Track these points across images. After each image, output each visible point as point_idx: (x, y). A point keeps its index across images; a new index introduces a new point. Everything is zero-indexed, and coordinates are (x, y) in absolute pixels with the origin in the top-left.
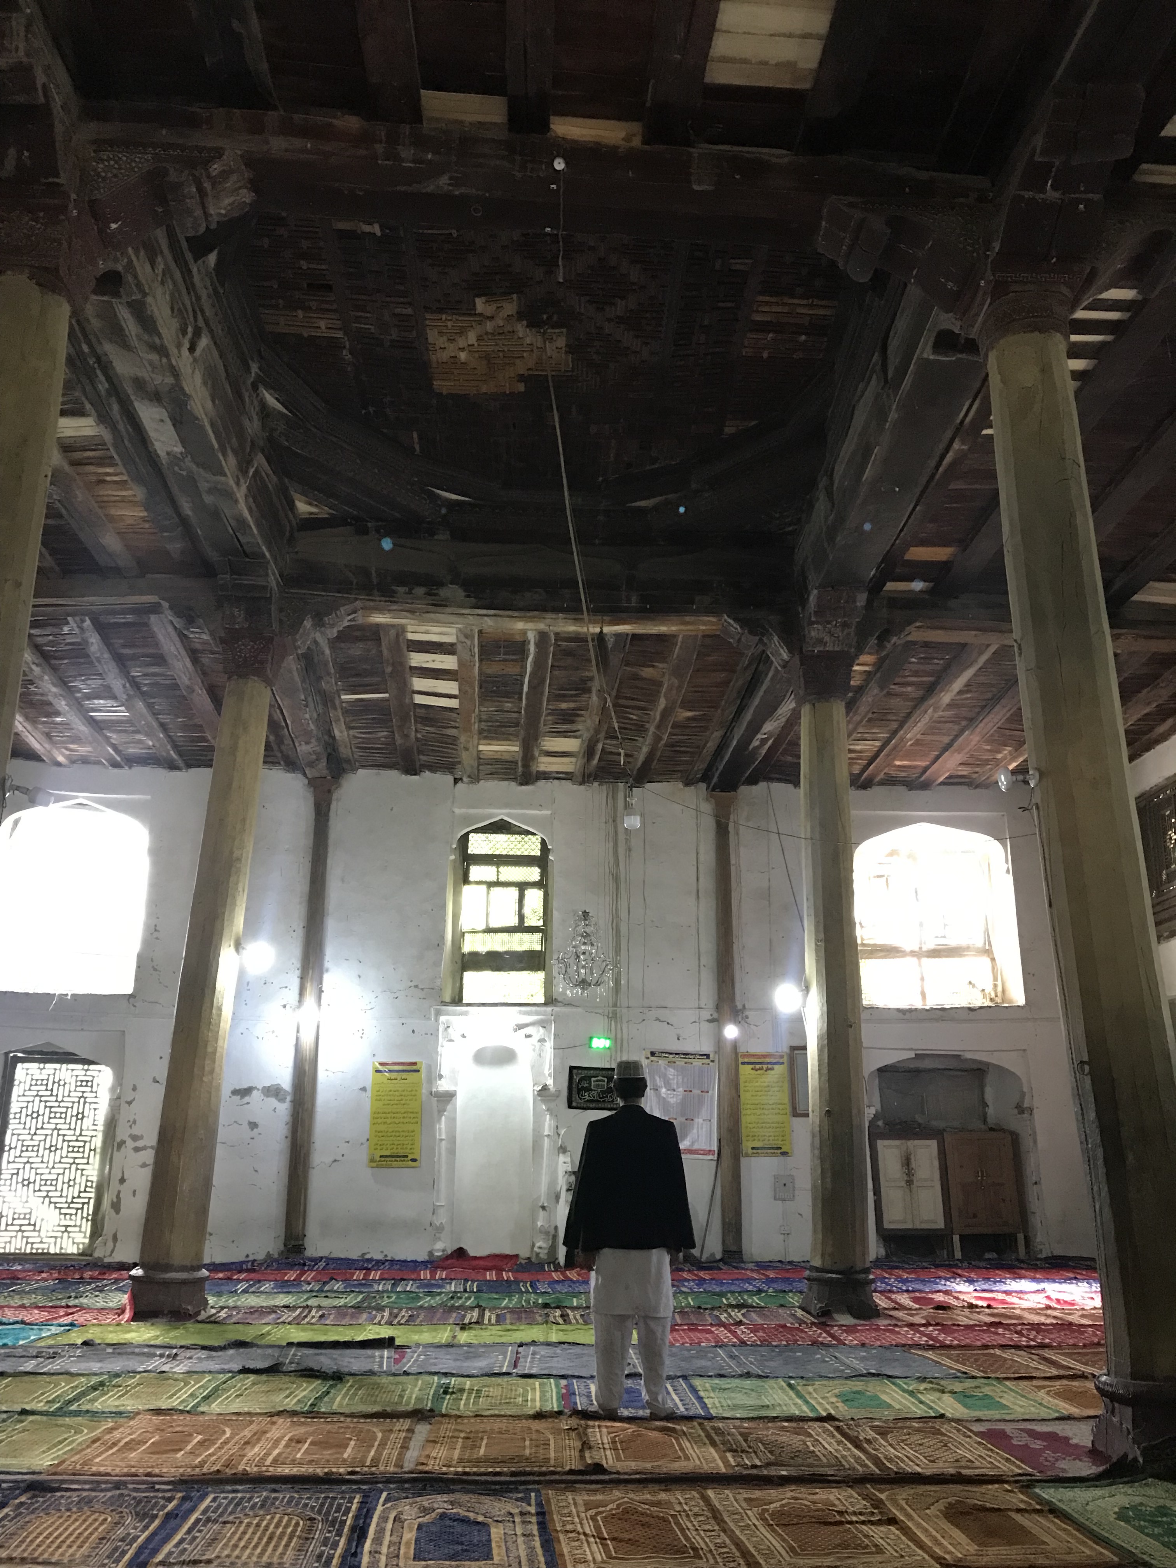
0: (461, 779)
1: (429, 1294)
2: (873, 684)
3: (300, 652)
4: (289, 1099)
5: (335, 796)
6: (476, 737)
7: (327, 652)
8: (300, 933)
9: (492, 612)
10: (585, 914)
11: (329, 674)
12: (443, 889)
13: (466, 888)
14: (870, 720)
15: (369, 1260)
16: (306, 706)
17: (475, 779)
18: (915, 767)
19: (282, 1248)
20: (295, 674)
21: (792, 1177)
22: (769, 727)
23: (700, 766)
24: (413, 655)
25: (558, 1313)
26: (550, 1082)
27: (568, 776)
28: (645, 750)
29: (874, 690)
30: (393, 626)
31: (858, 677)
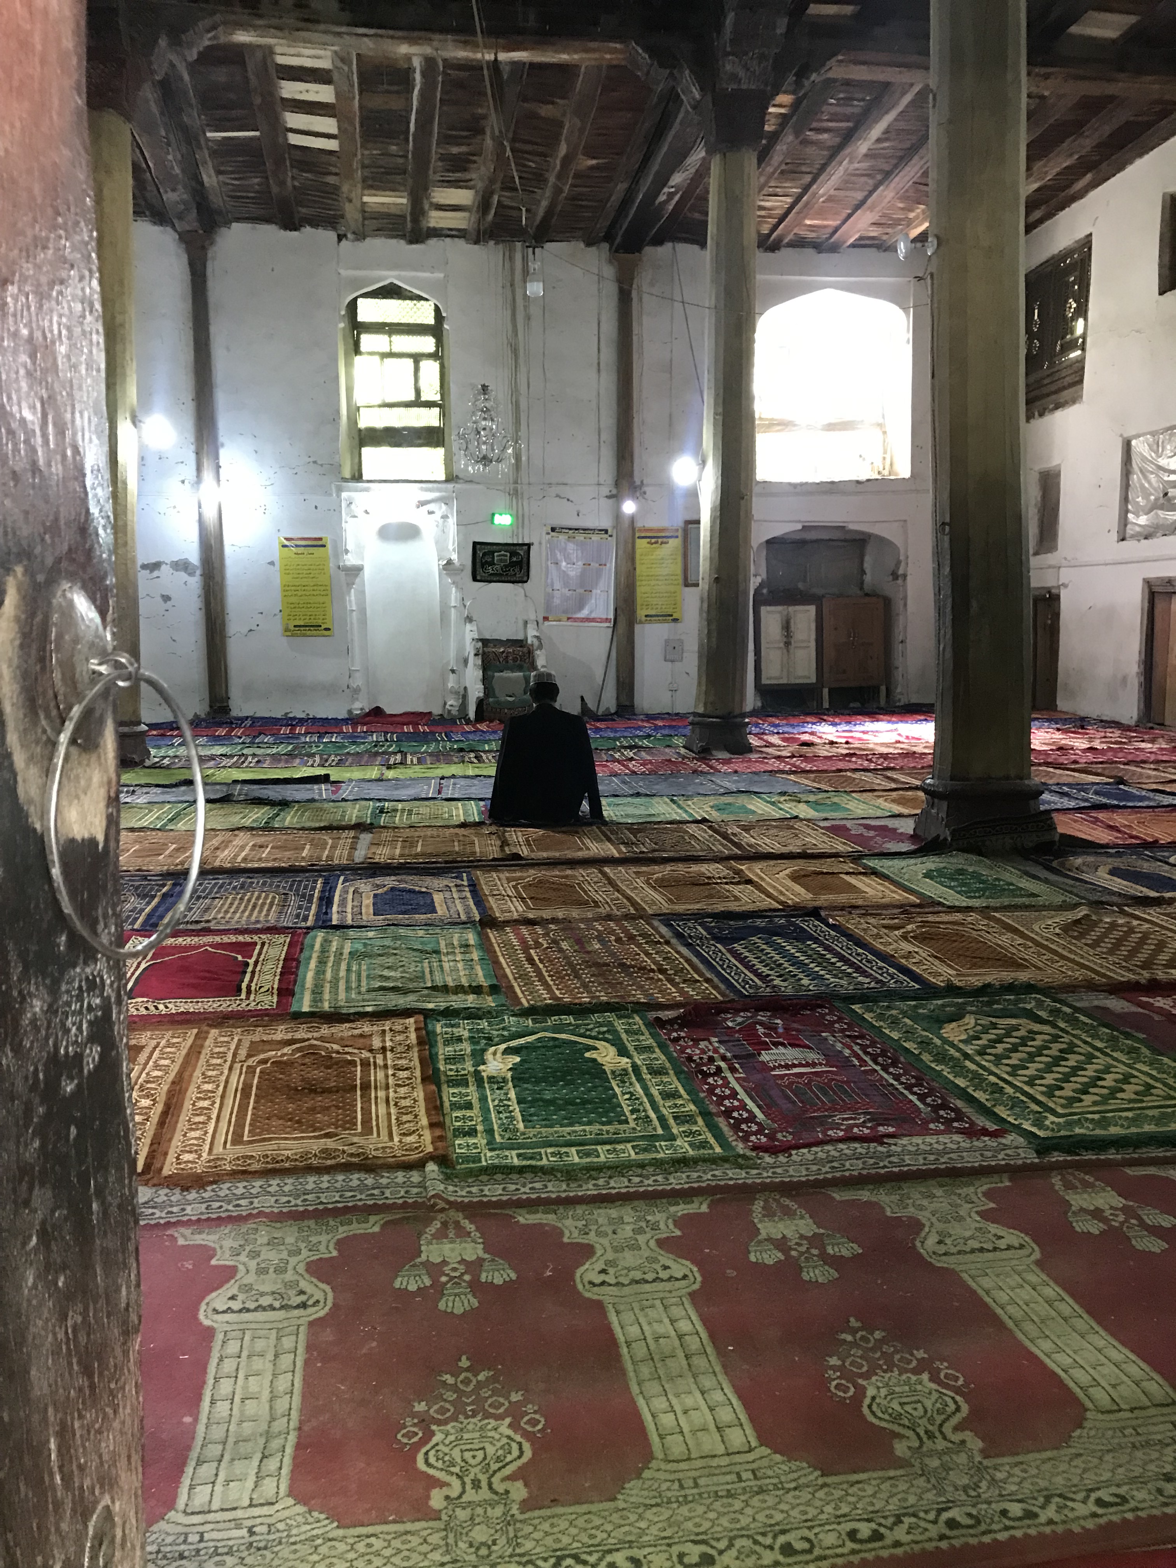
0: (345, 236)
1: (354, 743)
2: (789, 130)
3: (157, 78)
4: (198, 572)
5: (210, 254)
6: (359, 186)
7: (186, 77)
8: (190, 406)
9: (372, 31)
10: (485, 388)
11: (191, 105)
12: (336, 361)
13: (357, 359)
14: (782, 172)
15: (294, 718)
16: (169, 144)
17: (360, 236)
18: (825, 227)
19: (208, 709)
20: (152, 104)
21: (681, 641)
22: (677, 179)
23: (603, 224)
24: (284, 83)
25: (472, 755)
26: (454, 557)
27: (460, 234)
28: (544, 203)
29: (789, 138)
30: (259, 46)
31: (773, 120)
